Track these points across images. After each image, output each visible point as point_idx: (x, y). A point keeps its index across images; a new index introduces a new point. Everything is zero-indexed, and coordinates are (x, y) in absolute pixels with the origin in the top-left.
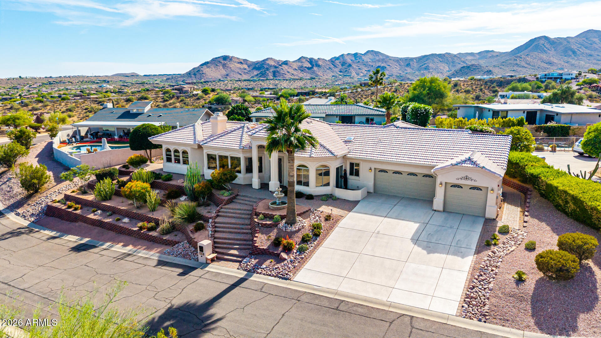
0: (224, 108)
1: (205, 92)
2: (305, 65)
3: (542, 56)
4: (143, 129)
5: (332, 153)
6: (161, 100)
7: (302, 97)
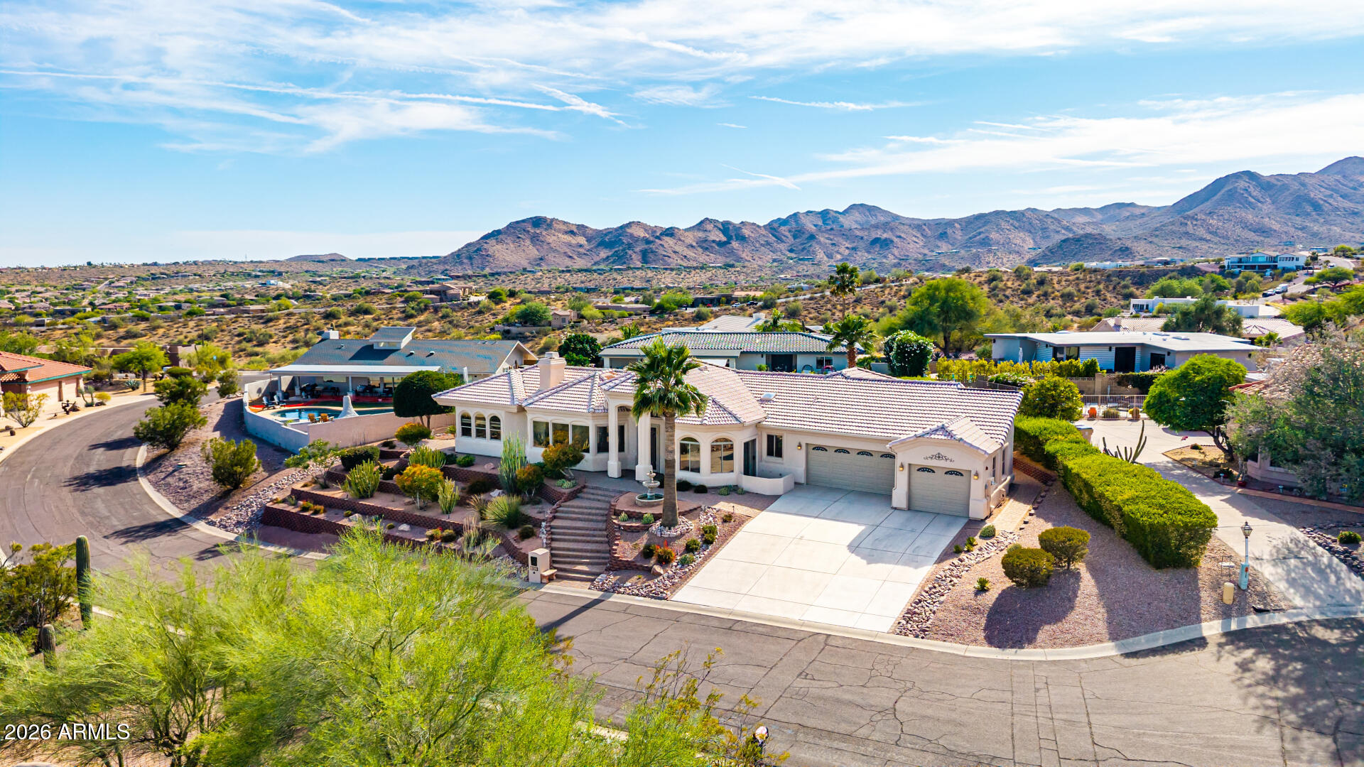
0: (538, 333)
1: (494, 296)
2: (712, 237)
3: (1244, 214)
4: (420, 380)
5: (737, 419)
6: (400, 315)
7: (704, 309)
